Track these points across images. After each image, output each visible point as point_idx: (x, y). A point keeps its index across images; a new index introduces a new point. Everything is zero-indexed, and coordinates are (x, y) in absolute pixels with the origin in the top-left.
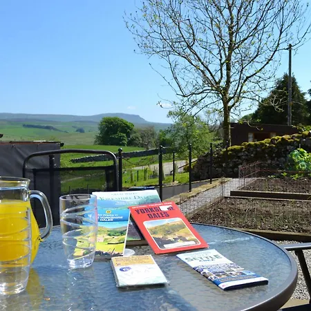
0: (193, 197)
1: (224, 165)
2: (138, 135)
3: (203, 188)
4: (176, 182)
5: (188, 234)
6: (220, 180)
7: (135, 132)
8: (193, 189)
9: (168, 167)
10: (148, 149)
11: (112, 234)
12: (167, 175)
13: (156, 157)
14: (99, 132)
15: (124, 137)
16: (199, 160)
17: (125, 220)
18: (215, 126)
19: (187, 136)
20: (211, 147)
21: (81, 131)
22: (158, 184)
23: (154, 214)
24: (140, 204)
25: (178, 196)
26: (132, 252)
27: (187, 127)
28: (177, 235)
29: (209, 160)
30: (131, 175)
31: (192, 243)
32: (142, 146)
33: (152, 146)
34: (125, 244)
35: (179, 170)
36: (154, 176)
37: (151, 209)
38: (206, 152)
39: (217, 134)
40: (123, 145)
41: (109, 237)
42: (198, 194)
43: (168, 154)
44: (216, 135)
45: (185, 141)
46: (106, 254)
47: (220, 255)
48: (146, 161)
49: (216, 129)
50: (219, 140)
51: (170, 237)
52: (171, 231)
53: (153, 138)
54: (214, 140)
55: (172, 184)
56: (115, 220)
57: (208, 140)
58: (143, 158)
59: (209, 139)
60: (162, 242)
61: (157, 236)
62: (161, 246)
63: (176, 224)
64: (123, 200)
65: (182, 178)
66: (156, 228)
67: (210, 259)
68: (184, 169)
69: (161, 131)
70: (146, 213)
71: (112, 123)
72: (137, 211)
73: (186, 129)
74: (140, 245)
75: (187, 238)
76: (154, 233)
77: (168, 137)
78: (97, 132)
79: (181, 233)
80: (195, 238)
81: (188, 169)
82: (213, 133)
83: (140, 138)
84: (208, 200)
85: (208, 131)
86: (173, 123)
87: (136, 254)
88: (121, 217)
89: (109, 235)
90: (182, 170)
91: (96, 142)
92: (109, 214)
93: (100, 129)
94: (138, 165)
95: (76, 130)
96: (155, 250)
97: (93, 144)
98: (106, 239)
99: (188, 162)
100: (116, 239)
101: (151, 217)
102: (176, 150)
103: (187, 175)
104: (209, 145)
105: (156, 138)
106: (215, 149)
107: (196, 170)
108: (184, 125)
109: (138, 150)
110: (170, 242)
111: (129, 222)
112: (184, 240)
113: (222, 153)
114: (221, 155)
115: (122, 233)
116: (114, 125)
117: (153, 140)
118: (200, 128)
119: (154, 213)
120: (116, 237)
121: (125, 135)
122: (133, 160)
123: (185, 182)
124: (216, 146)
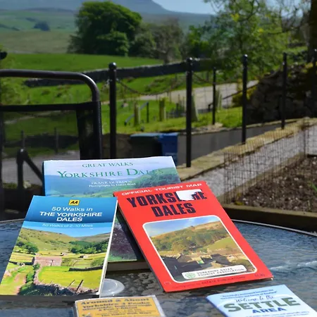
0: (248, 153)
1: (308, 94)
2: (150, 35)
3: (268, 136)
4: (218, 125)
5: (231, 250)
6: (300, 122)
7: (143, 30)
8: (248, 140)
9: (202, 97)
10: (167, 61)
11: (79, 248)
12: (202, 111)
13: (182, 76)
14: (77, 29)
15: (122, 38)
16: (261, 84)
17: (106, 220)
18: (293, 20)
19: (241, 39)
20: (285, 59)
21: (43, 27)
22: (184, 128)
23: (165, 207)
24: (138, 186)
25: (221, 151)
26: (118, 286)
27: (241, 20)
28: (210, 251)
29: (280, 84)
30: (136, 111)
31: (239, 269)
32: (157, 55)
33: (175, 57)
34: (103, 272)
35: (224, 103)
36: (177, 113)
37: (160, 197)
38: (276, 68)
39: (297, 35)
40: (121, 54)
41: (72, 255)
42: (259, 148)
43: (205, 73)
44: (295, 37)
45: (237, 47)
46: (66, 291)
47: (295, 298)
48: (163, 85)
49: (296, 25)
50: (301, 45)
51: (196, 257)
52: (198, 243)
53: (178, 41)
54: (292, 46)
55: (210, 128)
56: (87, 220)
57: (279, 47)
58: (158, 78)
59: (282, 44)
60: (179, 267)
61: (169, 254)
62: (177, 275)
63: (208, 227)
64: (104, 177)
65: (228, 118)
66: (167, 237)
67: (276, 307)
68: (234, 101)
69: (192, 28)
70: (150, 206)
71: (100, 12)
72: (132, 200)
73: (238, 25)
74: (136, 272)
75: (231, 259)
76: (164, 248)
77: (205, 39)
78: (73, 30)
79: (218, 247)
80: (246, 257)
81: (240, 100)
82: (290, 33)
83: (153, 43)
84: (277, 162)
85: (279, 29)
86: (214, 13)
87: (126, 293)
88: (99, 215)
89: (74, 251)
90: (229, 102)
91: (70, 47)
92: (74, 206)
93: (78, 23)
94: (148, 91)
95: (33, 24)
96: (164, 283)
97: (65, 51)
98: (66, 260)
99: (241, 87)
100: (87, 260)
101: (158, 214)
102: (218, 65)
103: (238, 112)
104: (282, 56)
105: (183, 40)
106: (292, 64)
107: (255, 103)
108: (235, 18)
109: (149, 64)
110: (195, 267)
111: (114, 224)
112: (224, 262)
113: (304, 71)
114: (303, 75)
115: (100, 247)
116: (104, 17)
117: (176, 46)
118: (265, 24)
119: (164, 205)
120: (86, 256)
121: (124, 35)
122: (138, 83)
123: (235, 125)
124: (295, 58)
